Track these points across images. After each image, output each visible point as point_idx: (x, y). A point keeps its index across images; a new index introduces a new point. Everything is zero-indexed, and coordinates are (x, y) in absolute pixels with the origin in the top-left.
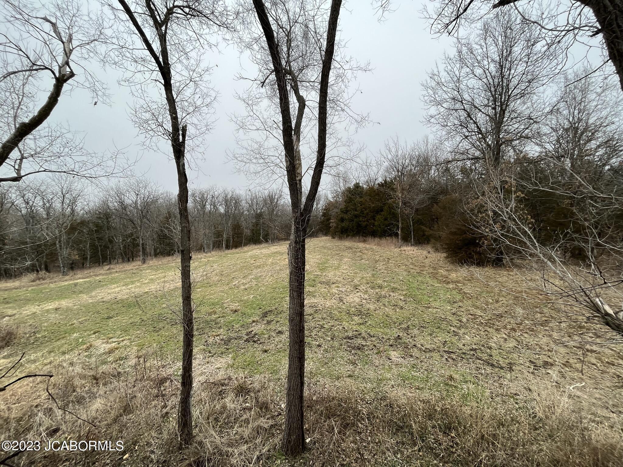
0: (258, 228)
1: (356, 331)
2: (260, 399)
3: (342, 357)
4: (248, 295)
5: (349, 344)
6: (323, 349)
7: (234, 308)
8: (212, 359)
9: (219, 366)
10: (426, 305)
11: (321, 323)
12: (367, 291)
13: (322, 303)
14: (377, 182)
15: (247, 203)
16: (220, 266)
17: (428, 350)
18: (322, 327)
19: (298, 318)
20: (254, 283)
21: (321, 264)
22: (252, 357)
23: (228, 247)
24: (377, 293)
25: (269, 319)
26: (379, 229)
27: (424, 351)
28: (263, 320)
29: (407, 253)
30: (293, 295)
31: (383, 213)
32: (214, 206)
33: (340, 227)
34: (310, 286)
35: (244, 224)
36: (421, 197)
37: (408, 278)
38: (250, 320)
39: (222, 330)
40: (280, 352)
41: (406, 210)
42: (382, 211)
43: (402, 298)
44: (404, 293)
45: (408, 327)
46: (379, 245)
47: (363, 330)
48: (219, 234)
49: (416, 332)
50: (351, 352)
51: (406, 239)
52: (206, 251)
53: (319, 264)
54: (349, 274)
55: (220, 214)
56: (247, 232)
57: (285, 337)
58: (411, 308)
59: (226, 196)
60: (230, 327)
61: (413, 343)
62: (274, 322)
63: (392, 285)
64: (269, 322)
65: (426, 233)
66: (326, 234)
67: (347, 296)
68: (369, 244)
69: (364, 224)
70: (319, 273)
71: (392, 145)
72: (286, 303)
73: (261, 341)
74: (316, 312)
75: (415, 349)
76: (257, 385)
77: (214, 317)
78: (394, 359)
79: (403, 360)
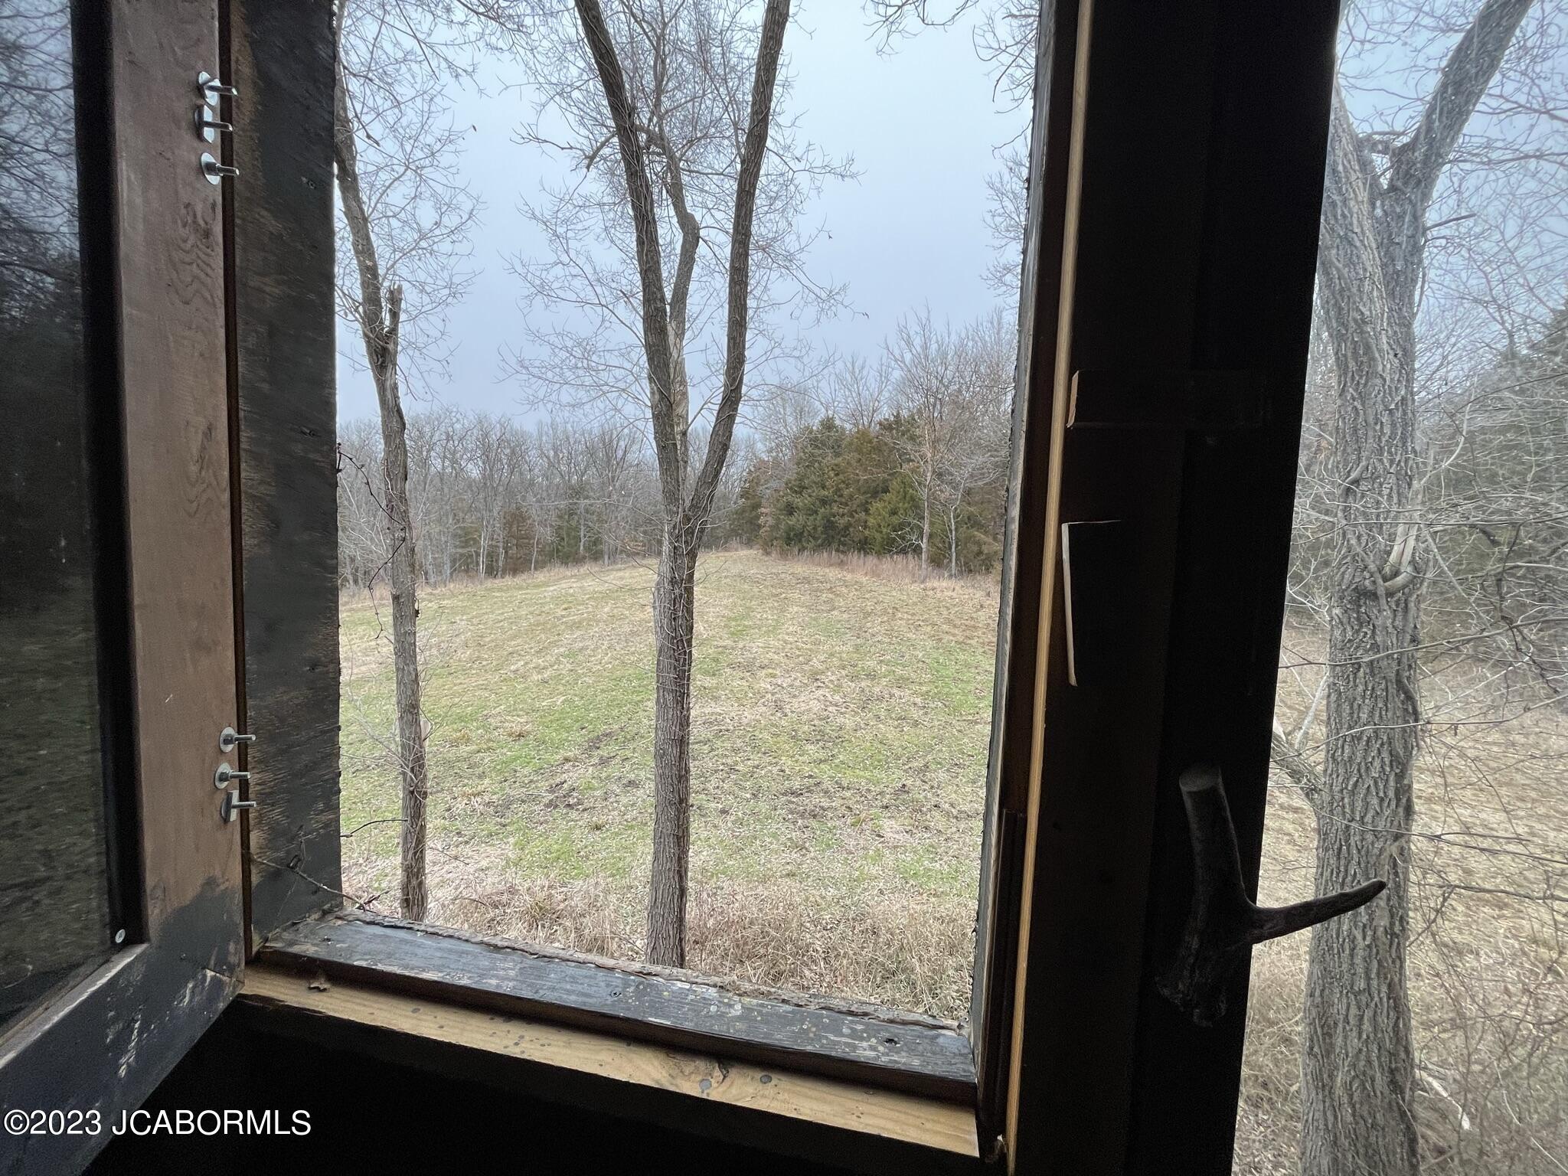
0: (574, 523)
1: (810, 776)
2: (587, 931)
3: (775, 836)
4: (551, 695)
5: (791, 806)
6: (733, 818)
7: (517, 729)
8: (467, 850)
9: (484, 863)
10: (970, 718)
11: (729, 761)
12: (840, 686)
13: (733, 714)
14: (878, 418)
15: (542, 455)
16: (475, 621)
17: (962, 816)
18: (732, 769)
19: (676, 751)
20: (566, 666)
21: (735, 619)
22: (564, 841)
23: (491, 571)
24: (863, 691)
25: (604, 752)
26: (878, 536)
27: (957, 818)
28: (590, 756)
29: (939, 595)
30: (665, 699)
31: (887, 497)
32: (454, 462)
33: (782, 527)
34: (706, 673)
35: (534, 513)
36: (979, 459)
37: (935, 656)
38: (558, 757)
39: (487, 781)
40: (632, 827)
41: (941, 491)
42: (886, 490)
43: (918, 700)
44: (924, 689)
45: (926, 766)
46: (875, 573)
47: (825, 773)
48: (467, 538)
49: (942, 775)
50: (795, 823)
51: (938, 561)
52: (432, 580)
53: (730, 619)
54: (800, 644)
55: (470, 484)
56: (545, 534)
57: (646, 795)
58: (937, 723)
59: (486, 435)
60: (506, 772)
61: (934, 800)
62: (618, 759)
63: (899, 671)
64: (604, 762)
65: (985, 549)
66: (749, 543)
67: (795, 696)
68: (853, 571)
69: (842, 522)
70: (729, 643)
71: (914, 328)
72: (647, 715)
73: (587, 805)
74: (719, 734)
75: (936, 813)
76: (578, 902)
77: (464, 750)
78: (888, 835)
79: (908, 836)
